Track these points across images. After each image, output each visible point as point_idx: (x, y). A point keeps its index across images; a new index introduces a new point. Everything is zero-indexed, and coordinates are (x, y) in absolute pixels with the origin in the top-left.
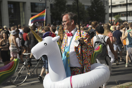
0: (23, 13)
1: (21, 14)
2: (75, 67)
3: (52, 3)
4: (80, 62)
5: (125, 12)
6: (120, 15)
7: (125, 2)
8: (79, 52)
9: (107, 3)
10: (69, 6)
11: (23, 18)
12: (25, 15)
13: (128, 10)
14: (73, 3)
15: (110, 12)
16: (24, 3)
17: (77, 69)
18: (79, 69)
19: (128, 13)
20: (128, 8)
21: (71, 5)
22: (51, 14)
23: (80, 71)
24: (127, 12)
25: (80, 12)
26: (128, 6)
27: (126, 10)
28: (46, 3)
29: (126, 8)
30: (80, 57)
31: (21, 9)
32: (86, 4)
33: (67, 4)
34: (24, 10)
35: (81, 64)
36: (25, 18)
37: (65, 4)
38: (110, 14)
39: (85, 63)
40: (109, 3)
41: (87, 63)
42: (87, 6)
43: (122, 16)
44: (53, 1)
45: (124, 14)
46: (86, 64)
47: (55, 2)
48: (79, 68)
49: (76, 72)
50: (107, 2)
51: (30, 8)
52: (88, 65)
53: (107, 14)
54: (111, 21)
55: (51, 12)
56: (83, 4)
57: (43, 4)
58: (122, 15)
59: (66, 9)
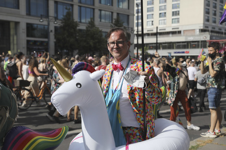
0: (15, 38)
1: (11, 38)
2: (130, 128)
3: (57, 25)
4: (139, 119)
5: (154, 44)
6: (147, 47)
7: (155, 31)
8: (136, 101)
9: (132, 30)
10: (80, 30)
11: (14, 45)
12: (17, 39)
13: (158, 42)
14: (87, 28)
15: (135, 42)
16: (17, 23)
17: (134, 129)
18: (136, 131)
19: (158, 45)
20: (158, 39)
21: (84, 30)
22: (55, 40)
23: (138, 134)
24: (157, 43)
25: (96, 41)
26: (158, 36)
27: (155, 42)
28: (48, 25)
29: (155, 39)
30: (139, 109)
31: (12, 32)
32: (104, 30)
33: (78, 28)
34: (16, 34)
35: (140, 122)
36: (17, 44)
37: (76, 27)
38: (135, 45)
39: (147, 119)
40: (134, 31)
41: (150, 118)
42: (105, 32)
43: (150, 49)
44: (58, 23)
45: (152, 46)
46: (148, 122)
47: (62, 24)
48: (137, 128)
49: (132, 136)
50: (132, 28)
51: (25, 31)
52: (151, 123)
53: (132, 44)
54: (136, 55)
55: (55, 38)
56: (100, 29)
57: (44, 25)
58: (150, 47)
59: (78, 34)
